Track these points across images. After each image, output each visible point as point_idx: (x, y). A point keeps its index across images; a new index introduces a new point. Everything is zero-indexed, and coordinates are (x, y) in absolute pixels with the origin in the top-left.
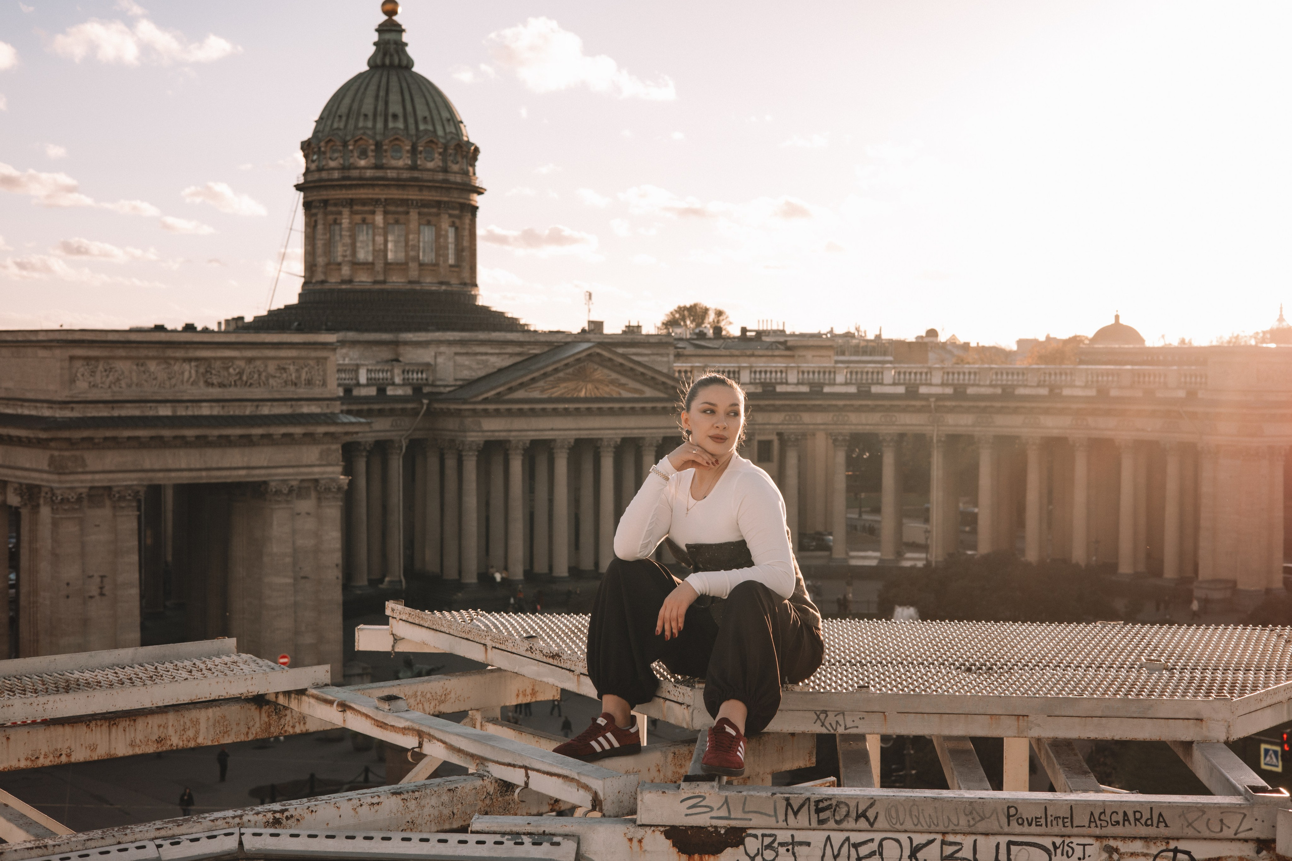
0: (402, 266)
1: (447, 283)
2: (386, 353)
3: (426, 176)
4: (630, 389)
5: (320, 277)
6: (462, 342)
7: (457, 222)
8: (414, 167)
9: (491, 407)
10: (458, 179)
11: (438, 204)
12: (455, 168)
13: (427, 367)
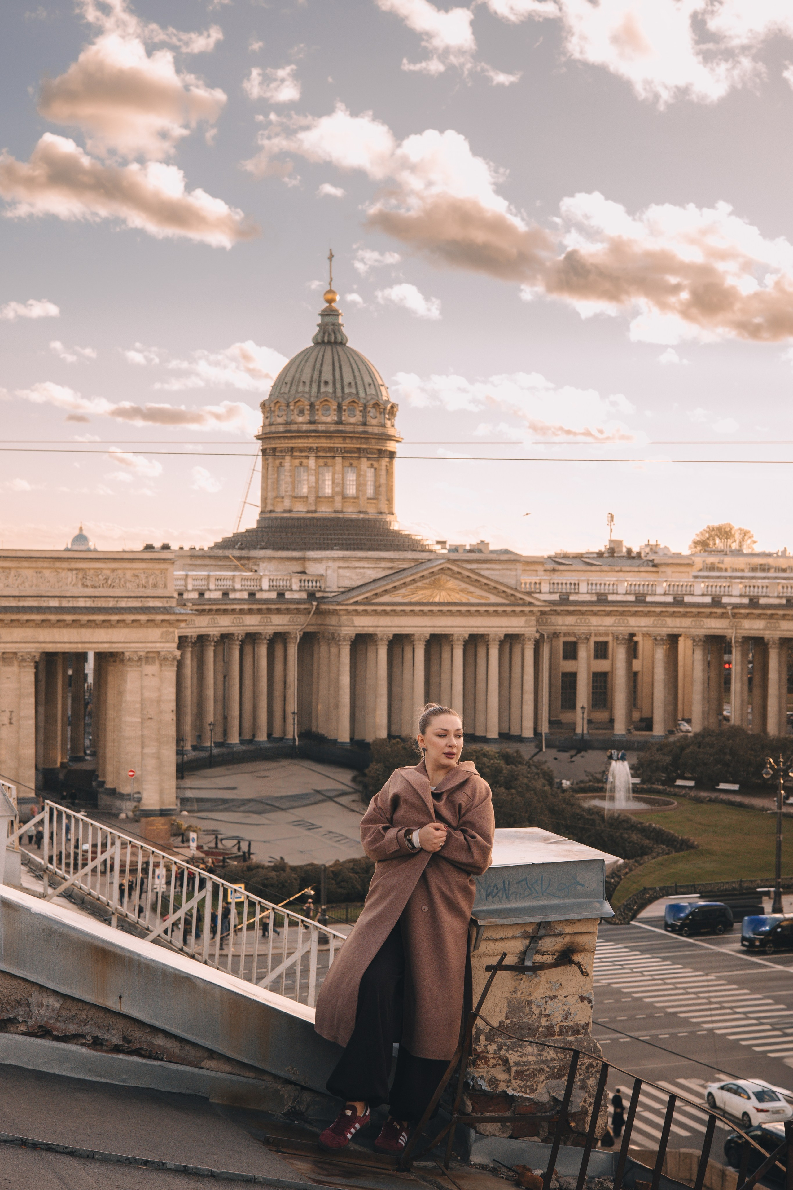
0: (330, 499)
1: (365, 513)
2: (296, 567)
3: (349, 428)
4: (477, 596)
5: (269, 508)
6: (344, 559)
7: (375, 464)
8: (339, 422)
9: (360, 608)
10: (376, 430)
11: (359, 450)
12: (374, 422)
13: (321, 577)
